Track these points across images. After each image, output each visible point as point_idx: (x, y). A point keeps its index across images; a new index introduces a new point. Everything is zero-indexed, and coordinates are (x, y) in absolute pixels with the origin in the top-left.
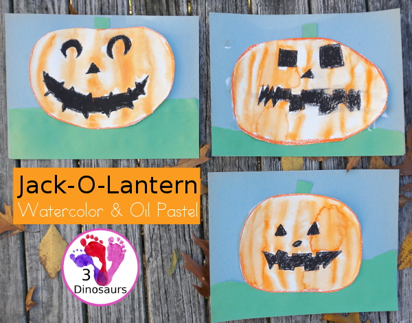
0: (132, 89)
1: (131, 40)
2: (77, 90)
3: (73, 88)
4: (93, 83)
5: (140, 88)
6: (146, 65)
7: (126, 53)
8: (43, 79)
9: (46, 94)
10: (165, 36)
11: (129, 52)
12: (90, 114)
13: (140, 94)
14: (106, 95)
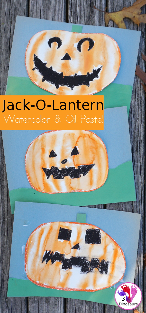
0: (90, 73)
1: (94, 42)
2: (54, 69)
3: (51, 68)
4: (65, 66)
5: (95, 73)
6: (101, 58)
7: (89, 49)
8: (33, 59)
9: (34, 69)
10: (117, 42)
11: (91, 49)
12: (60, 86)
13: (95, 77)
14: (72, 75)
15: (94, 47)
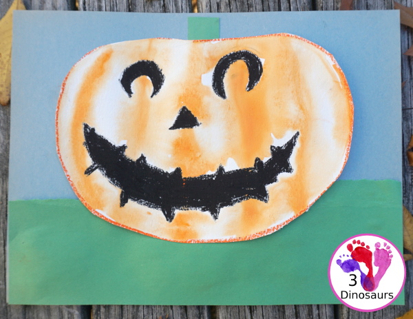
0: (265, 160)
1: (263, 61)
2: (152, 162)
3: (143, 158)
4: (183, 148)
5: (281, 158)
6: (292, 110)
7: (251, 86)
8: (83, 140)
9: (89, 171)
10: (332, 53)
11: (258, 85)
12: (177, 212)
13: (280, 171)
14: (210, 173)
15: (263, 79)
